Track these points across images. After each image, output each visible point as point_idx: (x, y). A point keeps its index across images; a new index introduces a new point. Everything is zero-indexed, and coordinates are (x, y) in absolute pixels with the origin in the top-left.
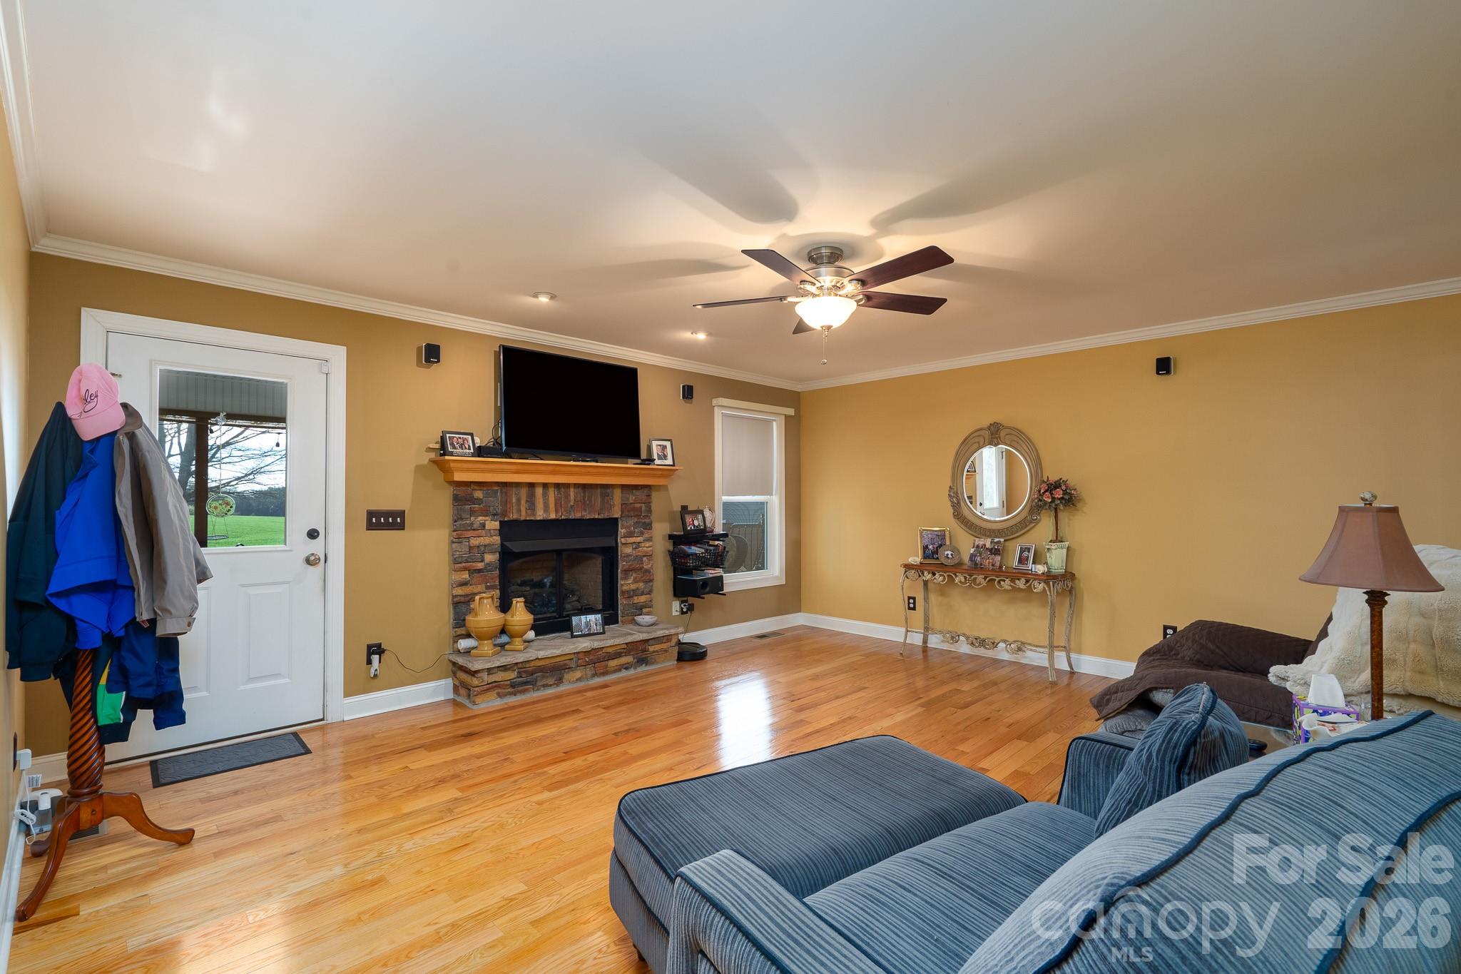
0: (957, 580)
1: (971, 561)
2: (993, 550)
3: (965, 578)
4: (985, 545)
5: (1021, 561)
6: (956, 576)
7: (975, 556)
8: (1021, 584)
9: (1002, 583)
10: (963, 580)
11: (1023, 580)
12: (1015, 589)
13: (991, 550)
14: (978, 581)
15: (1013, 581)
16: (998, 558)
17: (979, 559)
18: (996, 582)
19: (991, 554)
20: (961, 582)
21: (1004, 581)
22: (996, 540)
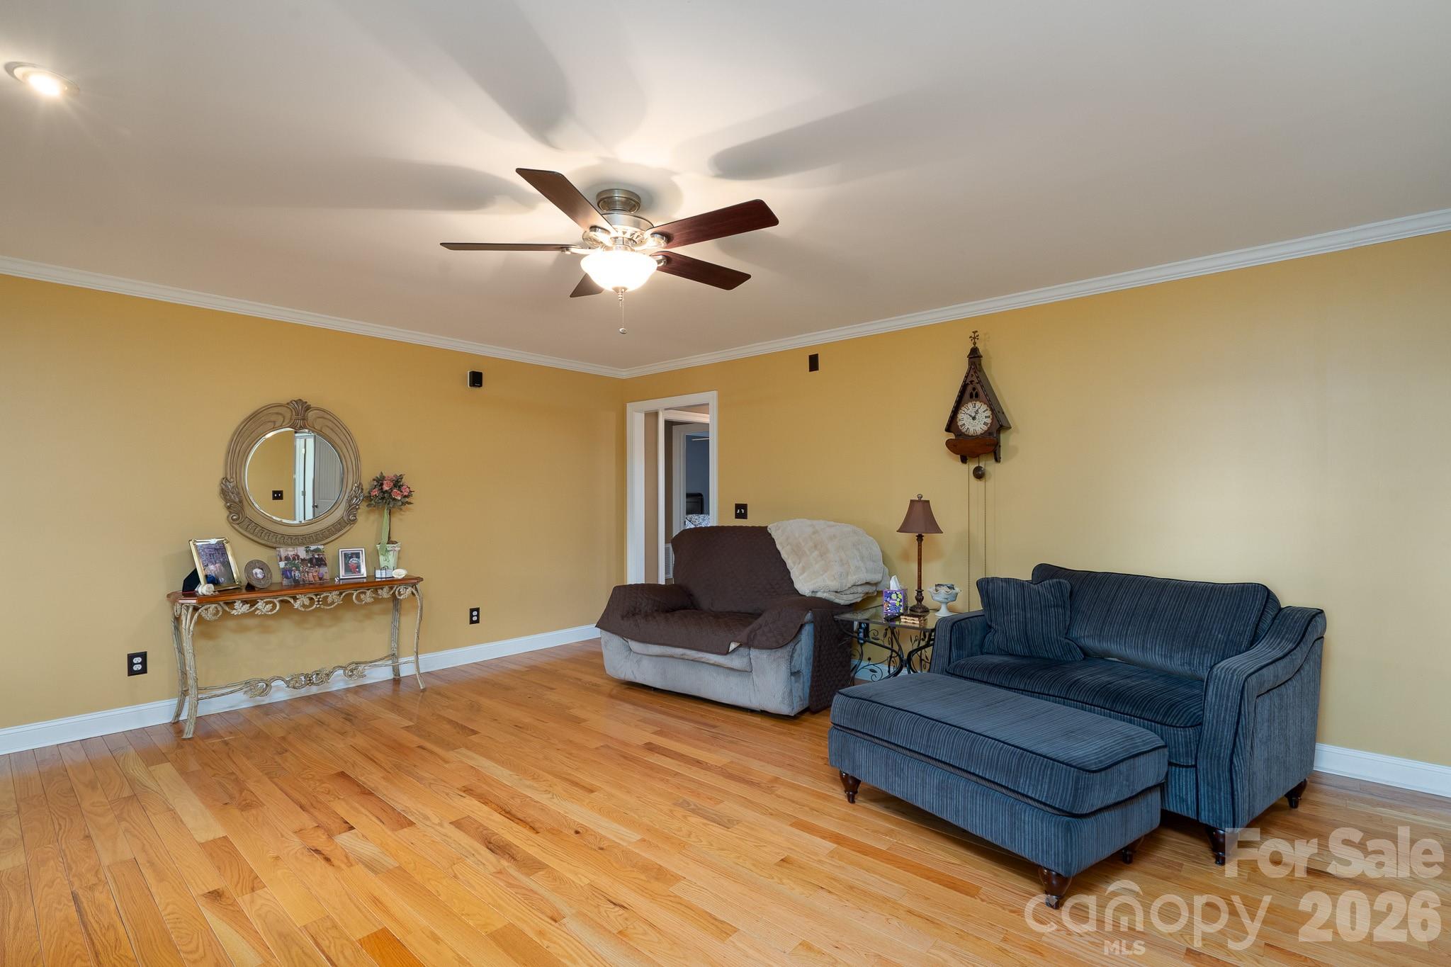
0: (297, 605)
1: (287, 578)
2: (314, 561)
3: (311, 599)
4: (298, 556)
5: (348, 569)
6: (295, 599)
7: (291, 571)
8: (384, 593)
9: (362, 596)
10: (307, 602)
11: (386, 589)
12: (377, 600)
13: (311, 560)
14: (330, 600)
15: (376, 591)
16: (323, 570)
17: (297, 574)
18: (354, 597)
19: (313, 565)
20: (304, 606)
21: (365, 593)
22: (313, 548)
